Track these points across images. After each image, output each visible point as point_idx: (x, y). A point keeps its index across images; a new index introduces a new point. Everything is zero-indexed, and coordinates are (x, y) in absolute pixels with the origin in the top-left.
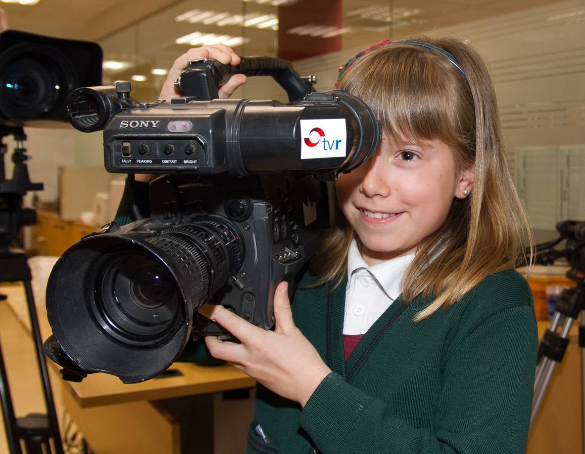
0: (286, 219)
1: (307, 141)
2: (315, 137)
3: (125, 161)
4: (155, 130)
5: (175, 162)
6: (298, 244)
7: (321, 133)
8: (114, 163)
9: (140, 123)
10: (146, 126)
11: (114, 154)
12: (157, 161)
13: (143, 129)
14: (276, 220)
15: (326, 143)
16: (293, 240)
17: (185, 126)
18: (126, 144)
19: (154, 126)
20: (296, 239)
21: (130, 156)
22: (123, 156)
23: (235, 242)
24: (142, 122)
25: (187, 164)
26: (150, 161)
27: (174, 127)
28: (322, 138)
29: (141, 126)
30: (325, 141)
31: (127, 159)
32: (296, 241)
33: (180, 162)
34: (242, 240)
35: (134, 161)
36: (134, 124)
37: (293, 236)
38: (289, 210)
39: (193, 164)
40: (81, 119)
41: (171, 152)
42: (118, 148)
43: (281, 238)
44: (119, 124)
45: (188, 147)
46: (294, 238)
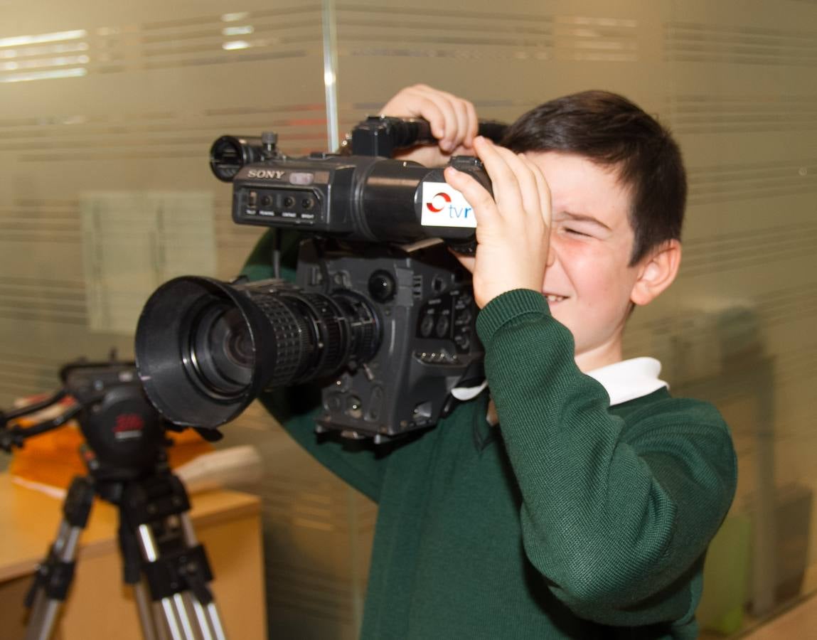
0: (449, 317)
1: (430, 206)
2: (439, 202)
3: (249, 212)
4: (279, 182)
5: (293, 215)
6: (467, 351)
7: (448, 198)
8: (239, 213)
9: (266, 173)
10: (272, 176)
11: (240, 204)
12: (278, 214)
13: (268, 180)
14: (431, 312)
15: (453, 210)
16: (458, 343)
17: (306, 179)
18: (254, 194)
19: (279, 176)
20: (464, 343)
21: (254, 207)
22: (248, 206)
23: (371, 325)
24: (269, 173)
25: (305, 219)
26: (271, 214)
27: (295, 178)
28: (448, 204)
29: (267, 177)
30: (451, 208)
31: (251, 209)
32: (464, 347)
33: (299, 216)
34: (382, 324)
35: (258, 213)
36: (261, 174)
37: (458, 338)
38: (457, 307)
39: (311, 219)
40: (225, 170)
41: (289, 204)
42: (244, 199)
43: (434, 335)
44: (248, 173)
45: (305, 201)
46: (460, 341)
